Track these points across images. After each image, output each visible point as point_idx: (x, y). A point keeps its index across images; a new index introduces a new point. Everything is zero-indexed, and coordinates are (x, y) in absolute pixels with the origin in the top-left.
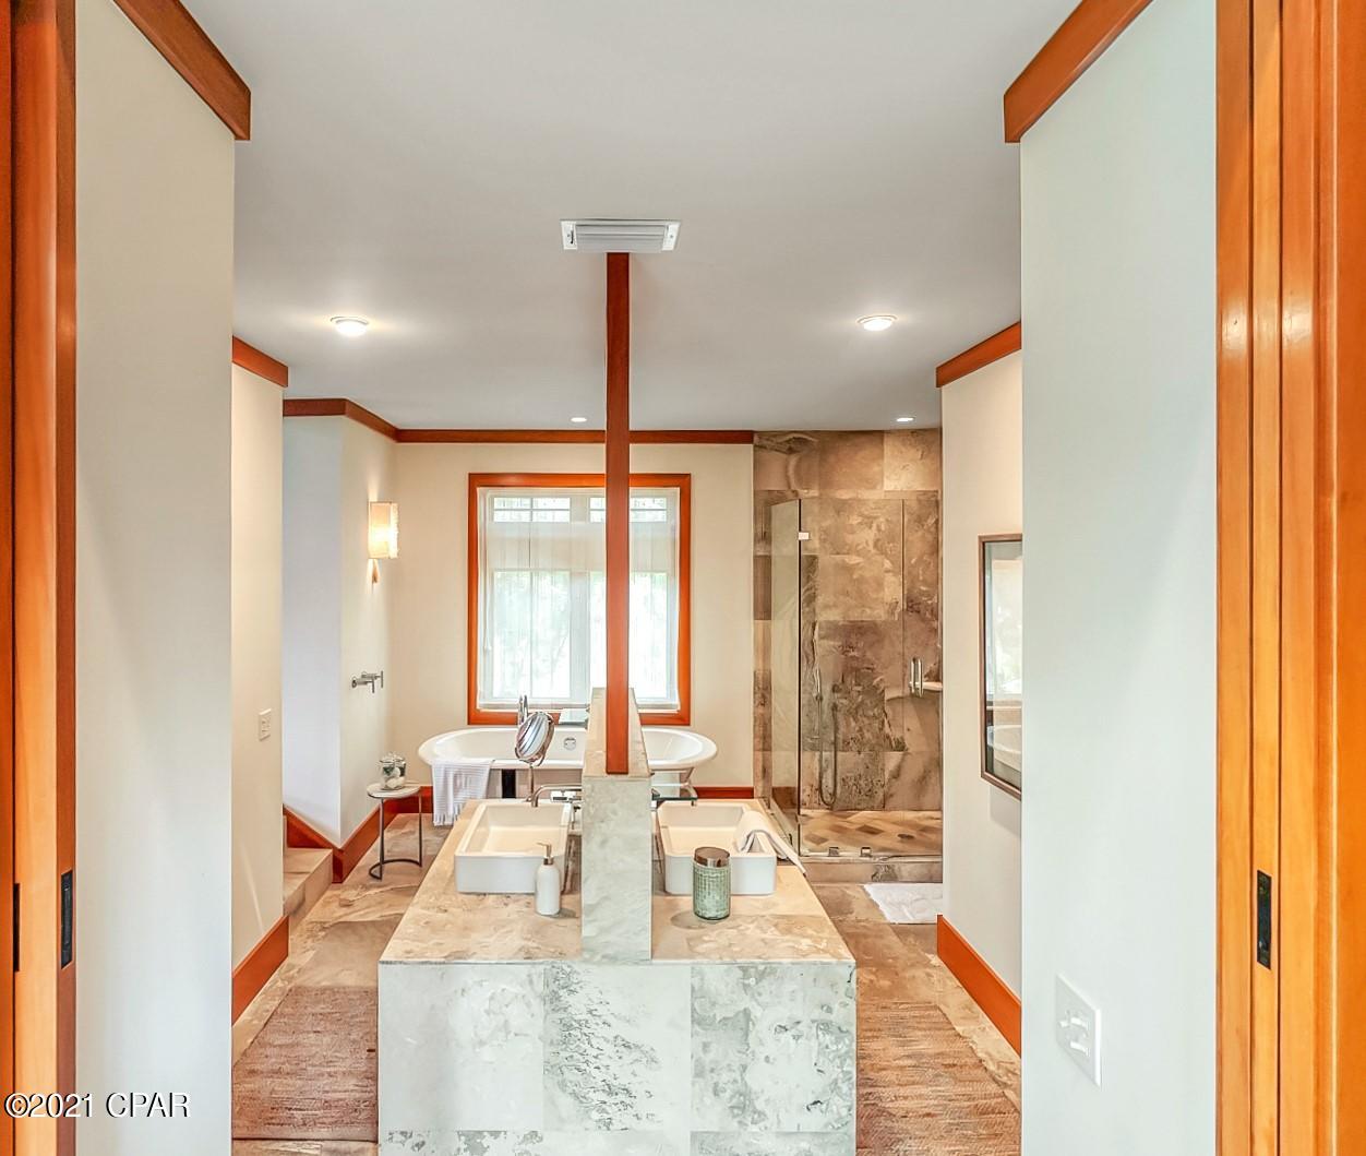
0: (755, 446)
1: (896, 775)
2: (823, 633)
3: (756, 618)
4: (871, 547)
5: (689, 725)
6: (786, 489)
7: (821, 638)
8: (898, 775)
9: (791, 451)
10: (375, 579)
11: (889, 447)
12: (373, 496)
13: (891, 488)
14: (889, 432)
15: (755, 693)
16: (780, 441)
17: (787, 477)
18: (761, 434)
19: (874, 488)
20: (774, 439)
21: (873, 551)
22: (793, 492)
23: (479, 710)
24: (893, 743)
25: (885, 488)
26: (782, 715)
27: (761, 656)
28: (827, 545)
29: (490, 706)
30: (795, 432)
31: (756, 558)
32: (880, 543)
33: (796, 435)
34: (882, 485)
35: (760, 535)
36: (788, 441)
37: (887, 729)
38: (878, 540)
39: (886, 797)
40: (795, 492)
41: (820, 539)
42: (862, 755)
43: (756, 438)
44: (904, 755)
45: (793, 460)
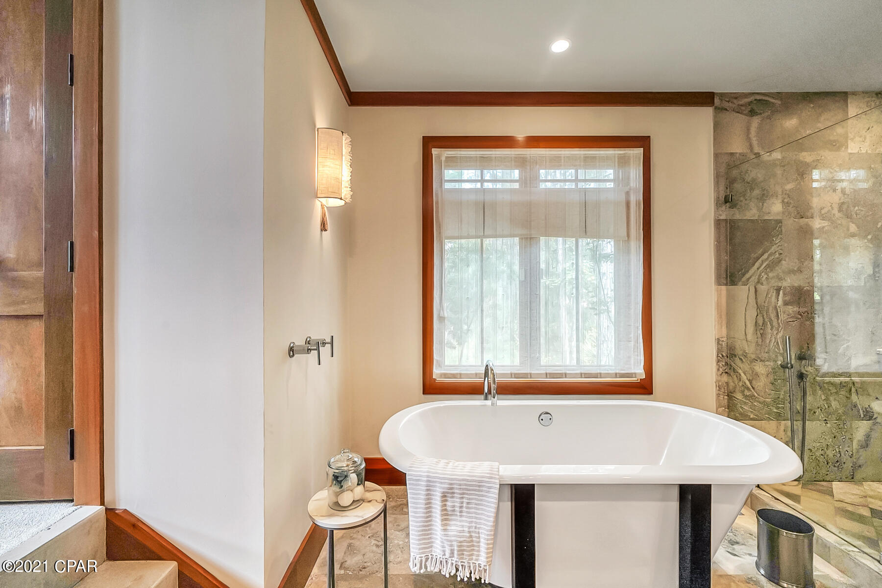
0: (716, 108)
1: (866, 444)
2: (787, 298)
3: (719, 282)
4: (835, 211)
5: (651, 393)
6: (749, 151)
7: (786, 303)
8: (867, 446)
9: (752, 113)
10: (324, 228)
11: (853, 109)
12: (321, 121)
13: (855, 151)
14: (854, 93)
15: (718, 361)
16: (741, 103)
17: (748, 139)
18: (722, 95)
19: (838, 149)
20: (735, 101)
21: (838, 215)
22: (755, 154)
23: (435, 380)
24: (861, 412)
25: (850, 151)
26: (748, 383)
27: (724, 322)
28: (790, 209)
29: (445, 375)
30: (758, 93)
31: (718, 222)
32: (845, 207)
33: (758, 97)
34: (847, 147)
35: (722, 198)
36: (750, 103)
37: (854, 397)
38: (843, 203)
39: (856, 467)
40: (758, 155)
41: (783, 201)
42: (828, 425)
43: (717, 101)
44: (874, 424)
45: (756, 122)
